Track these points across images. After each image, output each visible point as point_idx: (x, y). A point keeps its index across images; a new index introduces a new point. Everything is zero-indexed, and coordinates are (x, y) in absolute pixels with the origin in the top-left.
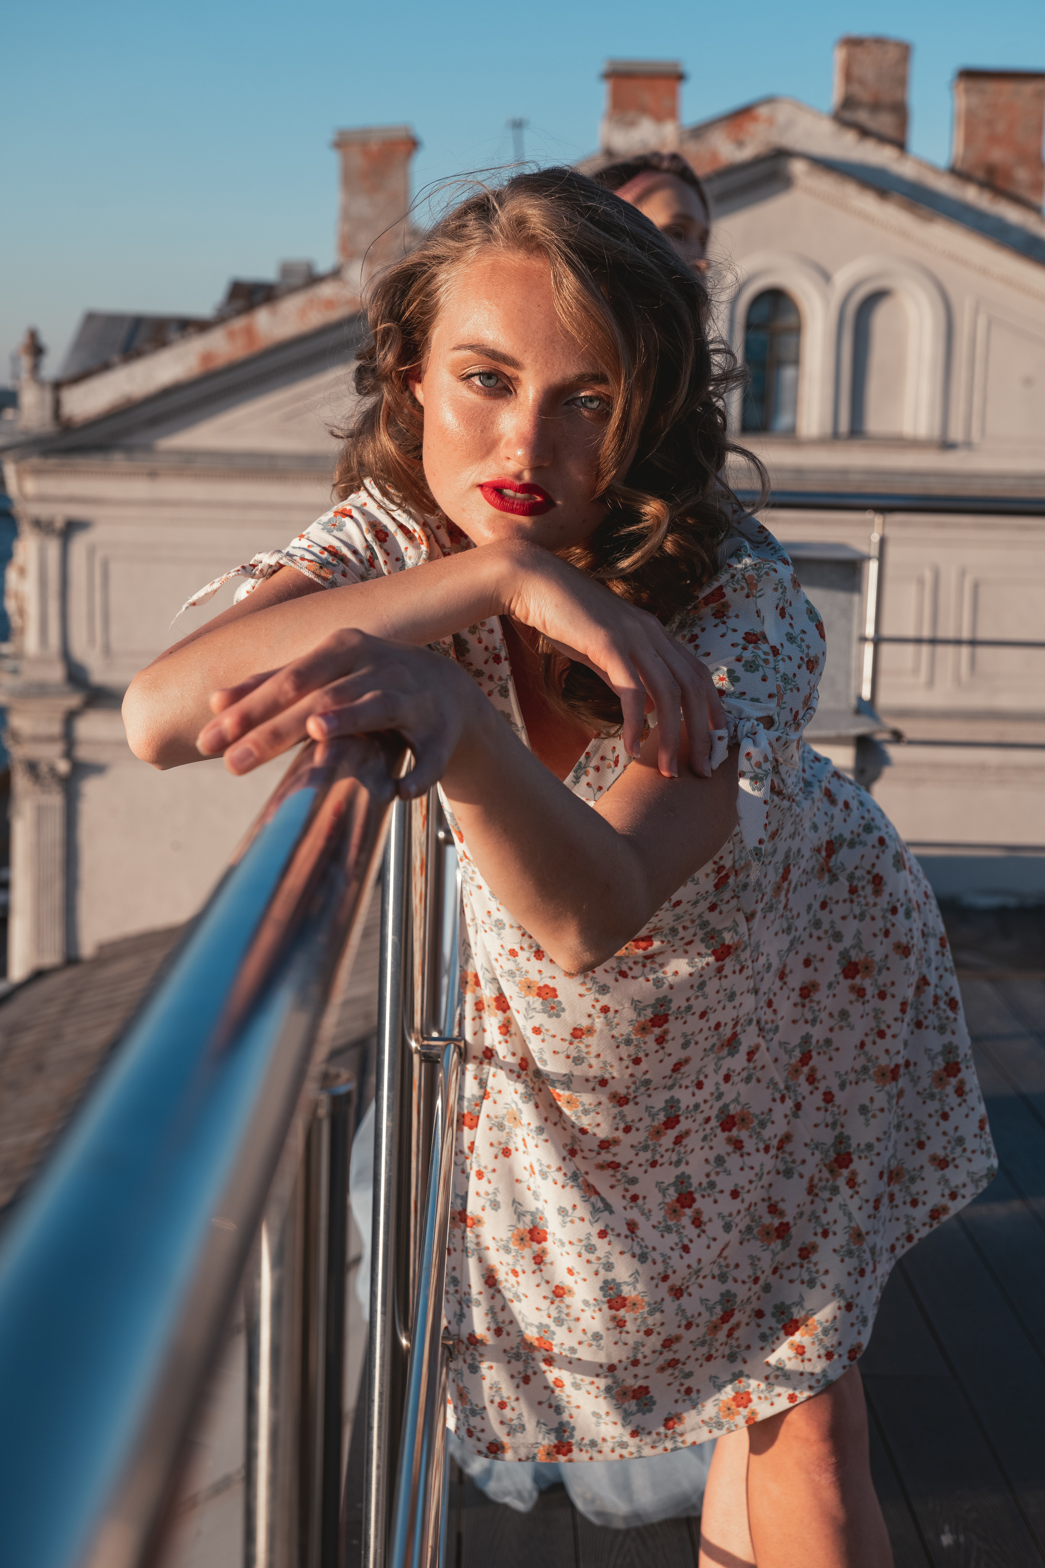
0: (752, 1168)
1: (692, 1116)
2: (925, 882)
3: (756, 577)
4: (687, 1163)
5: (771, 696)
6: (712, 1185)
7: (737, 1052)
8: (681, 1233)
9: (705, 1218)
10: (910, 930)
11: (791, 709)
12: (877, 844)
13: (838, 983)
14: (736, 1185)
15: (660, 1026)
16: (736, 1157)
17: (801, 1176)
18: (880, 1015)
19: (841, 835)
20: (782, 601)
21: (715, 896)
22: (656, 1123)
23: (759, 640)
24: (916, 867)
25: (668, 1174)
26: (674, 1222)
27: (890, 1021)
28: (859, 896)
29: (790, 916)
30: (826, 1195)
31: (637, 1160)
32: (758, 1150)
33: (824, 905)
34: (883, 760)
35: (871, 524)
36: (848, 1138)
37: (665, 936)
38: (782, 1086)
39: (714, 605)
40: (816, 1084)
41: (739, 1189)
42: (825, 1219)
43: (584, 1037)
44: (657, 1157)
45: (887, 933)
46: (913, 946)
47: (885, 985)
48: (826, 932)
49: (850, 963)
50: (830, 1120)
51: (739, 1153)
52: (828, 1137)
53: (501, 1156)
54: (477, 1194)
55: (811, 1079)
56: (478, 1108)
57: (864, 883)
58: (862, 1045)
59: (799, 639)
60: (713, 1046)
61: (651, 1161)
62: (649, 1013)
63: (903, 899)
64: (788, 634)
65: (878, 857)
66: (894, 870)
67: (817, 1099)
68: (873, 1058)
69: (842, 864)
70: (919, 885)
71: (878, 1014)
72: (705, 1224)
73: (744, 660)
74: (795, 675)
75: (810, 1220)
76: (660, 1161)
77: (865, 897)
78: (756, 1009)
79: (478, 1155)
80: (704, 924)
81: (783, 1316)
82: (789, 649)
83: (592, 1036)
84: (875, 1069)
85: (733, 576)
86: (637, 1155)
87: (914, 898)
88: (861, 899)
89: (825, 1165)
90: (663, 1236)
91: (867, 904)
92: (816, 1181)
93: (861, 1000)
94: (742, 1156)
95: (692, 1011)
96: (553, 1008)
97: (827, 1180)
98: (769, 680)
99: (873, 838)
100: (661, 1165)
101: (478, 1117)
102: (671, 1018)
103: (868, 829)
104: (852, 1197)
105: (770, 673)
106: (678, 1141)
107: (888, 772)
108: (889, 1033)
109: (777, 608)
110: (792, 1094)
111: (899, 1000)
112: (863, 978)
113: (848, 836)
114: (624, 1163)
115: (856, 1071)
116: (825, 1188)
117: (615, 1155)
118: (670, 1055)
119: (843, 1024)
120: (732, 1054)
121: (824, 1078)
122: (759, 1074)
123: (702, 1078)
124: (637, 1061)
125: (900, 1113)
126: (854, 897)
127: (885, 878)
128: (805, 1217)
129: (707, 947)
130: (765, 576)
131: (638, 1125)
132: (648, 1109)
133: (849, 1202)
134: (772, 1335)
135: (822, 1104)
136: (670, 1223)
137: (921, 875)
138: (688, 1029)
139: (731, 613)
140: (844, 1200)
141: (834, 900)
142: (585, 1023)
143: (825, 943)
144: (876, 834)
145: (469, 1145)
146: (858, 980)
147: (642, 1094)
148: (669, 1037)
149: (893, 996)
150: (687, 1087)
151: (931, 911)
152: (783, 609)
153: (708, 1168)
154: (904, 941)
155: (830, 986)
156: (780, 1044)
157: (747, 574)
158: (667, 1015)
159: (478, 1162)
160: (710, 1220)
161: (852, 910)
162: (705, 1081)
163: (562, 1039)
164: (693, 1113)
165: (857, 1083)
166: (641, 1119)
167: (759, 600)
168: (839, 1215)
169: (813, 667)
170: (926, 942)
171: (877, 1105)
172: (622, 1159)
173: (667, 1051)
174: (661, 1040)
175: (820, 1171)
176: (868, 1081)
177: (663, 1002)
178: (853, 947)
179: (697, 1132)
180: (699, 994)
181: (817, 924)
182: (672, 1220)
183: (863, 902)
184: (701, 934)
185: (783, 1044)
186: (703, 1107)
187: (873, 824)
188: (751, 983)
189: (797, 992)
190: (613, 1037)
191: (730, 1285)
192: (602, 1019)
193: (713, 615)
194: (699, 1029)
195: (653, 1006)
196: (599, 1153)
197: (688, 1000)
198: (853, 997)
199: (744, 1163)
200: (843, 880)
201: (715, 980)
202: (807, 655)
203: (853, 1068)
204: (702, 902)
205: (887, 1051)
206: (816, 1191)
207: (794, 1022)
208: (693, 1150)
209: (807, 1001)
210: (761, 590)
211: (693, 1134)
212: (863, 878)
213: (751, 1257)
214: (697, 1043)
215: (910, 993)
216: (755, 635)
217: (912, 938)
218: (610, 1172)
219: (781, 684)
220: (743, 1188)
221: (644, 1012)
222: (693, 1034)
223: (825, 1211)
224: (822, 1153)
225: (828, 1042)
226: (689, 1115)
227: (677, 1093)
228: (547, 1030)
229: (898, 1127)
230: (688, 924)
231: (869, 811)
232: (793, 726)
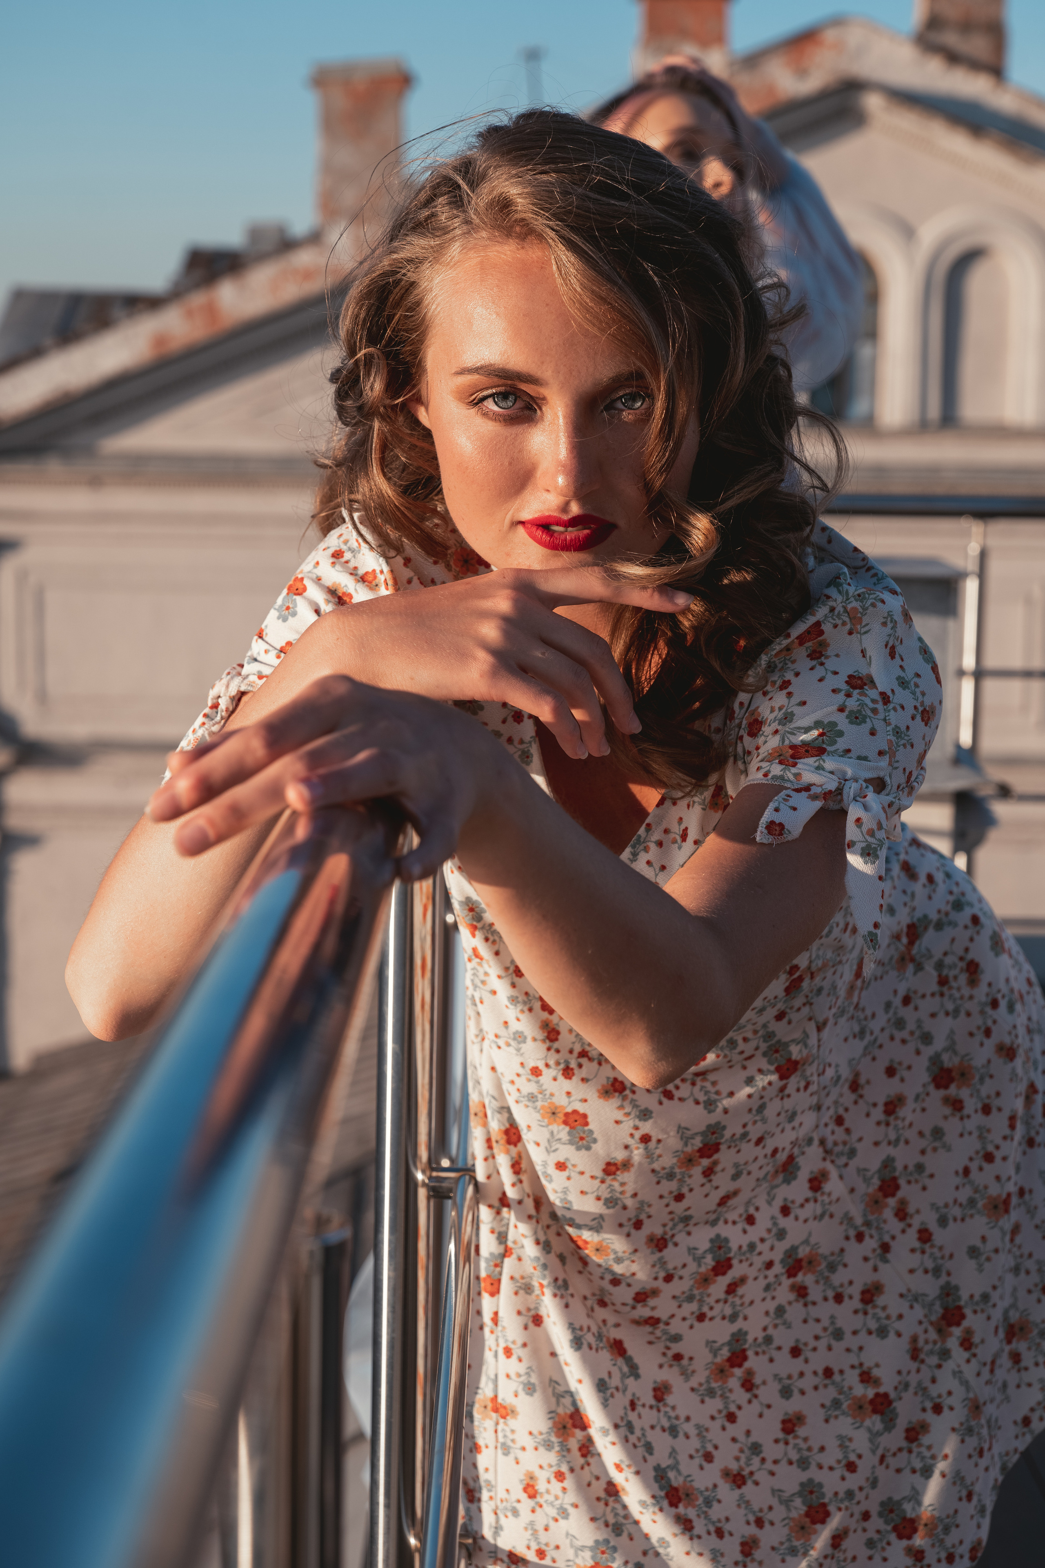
0: (818, 1321)
1: (747, 1259)
2: (1027, 967)
3: (861, 610)
4: (745, 1318)
5: (881, 753)
6: (768, 1340)
7: (795, 1178)
8: (727, 1398)
9: (757, 1380)
10: (1015, 1027)
11: (904, 769)
12: (969, 923)
13: (928, 1094)
14: (797, 1341)
15: (709, 1156)
16: (799, 1306)
17: (899, 1335)
18: (985, 1134)
19: (925, 917)
20: (892, 638)
21: (785, 1002)
22: (703, 1269)
23: (865, 684)
24: (1015, 948)
25: (722, 1332)
26: (719, 1384)
27: (999, 1141)
28: (951, 988)
29: (862, 1016)
30: (934, 1360)
31: (680, 1313)
32: (826, 1299)
33: (906, 1000)
34: (987, 821)
35: (967, 535)
36: (957, 1288)
37: (722, 1049)
38: (859, 1221)
39: (809, 644)
40: (908, 1221)
41: (801, 1346)
42: (934, 1390)
43: (618, 1173)
44: (705, 1309)
45: (988, 1033)
46: (1018, 1046)
47: (989, 1097)
48: (912, 1033)
49: (942, 1069)
50: (930, 1265)
51: (802, 1301)
52: (931, 1287)
53: (531, 1325)
54: (508, 1376)
55: (902, 1214)
56: (498, 1269)
57: (956, 972)
58: (966, 1171)
59: (912, 683)
60: (767, 1174)
61: (697, 1313)
62: (698, 1143)
63: (1005, 990)
64: (899, 678)
65: (972, 940)
66: (991, 954)
67: (911, 1238)
68: (981, 1187)
69: (928, 950)
70: (1020, 970)
71: (983, 1133)
72: (758, 1387)
73: (847, 710)
74: (908, 728)
75: (916, 1394)
76: (710, 1314)
77: (959, 989)
78: (817, 1126)
79: (504, 1328)
80: (769, 1036)
81: (893, 1515)
82: (901, 696)
83: (629, 1171)
84: (985, 1201)
85: (832, 610)
86: (680, 1306)
87: (1016, 986)
88: (954, 992)
89: (932, 1323)
90: (703, 1402)
91: (962, 998)
92: (921, 1343)
93: (958, 1115)
94: (805, 1305)
95: (748, 1138)
96: (582, 1139)
97: (935, 1343)
98: (879, 734)
99: (964, 917)
100: (711, 1319)
101: (499, 1281)
102: (723, 1147)
103: (958, 905)
104: (968, 1361)
105: (879, 725)
106: (731, 1289)
107: (994, 836)
108: (998, 1155)
109: (886, 646)
110: (873, 1232)
111: (1006, 1113)
112: (959, 1087)
113: (934, 916)
114: (664, 1317)
115: (961, 1205)
116: (931, 1352)
117: (653, 1309)
118: (717, 1188)
119: (937, 1144)
120: (787, 1181)
121: (918, 1212)
122: (833, 1208)
123: (752, 1210)
124: (679, 1197)
125: (1018, 1253)
126: (945, 989)
127: (982, 965)
128: (911, 1390)
129: (770, 1063)
130: (871, 608)
131: (681, 1272)
132: (691, 1250)
133: (965, 1368)
134: (881, 1540)
135: (917, 1244)
136: (714, 1385)
137: (1022, 958)
138: (741, 1158)
139: (830, 651)
140: (959, 1366)
141: (919, 994)
142: (620, 1155)
143: (911, 1047)
144: (968, 912)
145: (492, 1315)
146: (953, 1090)
147: (680, 1231)
148: (718, 1168)
149: (1000, 1109)
150: (734, 1223)
151: (1035, 1002)
152: (893, 648)
153: (766, 1321)
154: (1007, 1040)
155: (917, 1097)
156: (859, 1171)
157: (849, 607)
158: (718, 1144)
159: (504, 1336)
160: (764, 1383)
161: (942, 1005)
162: (757, 1215)
163: (592, 1177)
164: (748, 1255)
165: (963, 1220)
166: (684, 1266)
167: (864, 637)
168: (954, 1384)
169: (929, 719)
170: (1032, 1040)
171: (990, 1245)
172: (662, 1313)
173: (714, 1183)
174: (708, 1173)
175: (926, 1331)
176: (977, 1217)
177: (715, 1129)
178: (946, 1050)
179: (756, 1279)
180: (757, 1118)
181: (900, 1024)
182: (716, 1381)
183: (957, 995)
184: (764, 1046)
185: (861, 1171)
186: (760, 1247)
187: (963, 900)
188: (814, 1100)
189: (881, 1108)
190: (653, 1171)
191: (813, 1473)
192: (641, 1151)
193: (808, 656)
194: (753, 1158)
195: (703, 1134)
196: (634, 1308)
197: (744, 1126)
198: (947, 1111)
199: (808, 1314)
200: (929, 967)
201: (777, 1101)
202: (922, 703)
203: (955, 1201)
204: (769, 1009)
205: (998, 1178)
206: (922, 1356)
207: (876, 1144)
208: (752, 1303)
209: (891, 1119)
210: (867, 625)
211: (750, 1281)
212: (954, 966)
213: (840, 1437)
214: (749, 1173)
215: (1019, 1105)
216: (860, 678)
217: (1017, 1036)
218: (648, 1329)
219: (893, 739)
220: (806, 1344)
221: (692, 1141)
222: (746, 1163)
223: (934, 1381)
224: (923, 1307)
225: (920, 1168)
226: (743, 1258)
227: (723, 1230)
228: (574, 1166)
229: (1016, 1270)
230: (749, 1035)
231: (957, 884)
232: (906, 790)
